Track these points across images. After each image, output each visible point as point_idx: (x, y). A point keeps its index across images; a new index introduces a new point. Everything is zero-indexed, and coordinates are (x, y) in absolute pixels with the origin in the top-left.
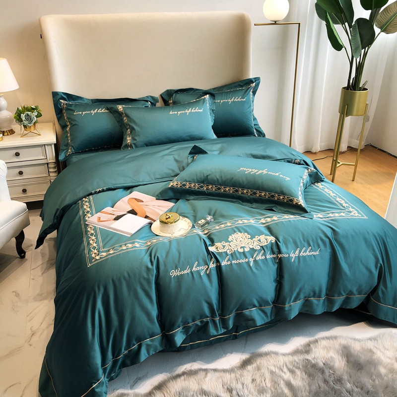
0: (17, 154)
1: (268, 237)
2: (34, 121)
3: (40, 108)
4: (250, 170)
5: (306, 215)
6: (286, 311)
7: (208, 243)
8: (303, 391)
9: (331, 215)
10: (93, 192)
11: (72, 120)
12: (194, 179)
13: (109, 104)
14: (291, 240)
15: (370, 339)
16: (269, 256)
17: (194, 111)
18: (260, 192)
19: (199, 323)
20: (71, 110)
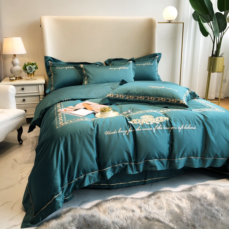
0: (23, 89)
1: (164, 118)
2: (33, 71)
3: (37, 64)
4: (154, 87)
5: (187, 109)
6: (176, 163)
7: (128, 119)
8: (187, 209)
10: (63, 100)
11: (55, 72)
12: (121, 92)
14: (179, 120)
16: (165, 128)
17: (123, 68)
18: (160, 98)
19: (122, 166)
20: (54, 66)
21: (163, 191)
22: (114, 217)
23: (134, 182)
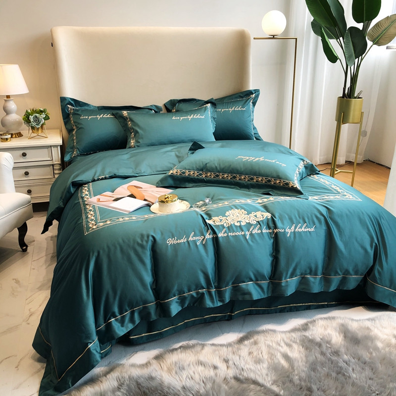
0: (24, 155)
1: (264, 213)
2: (41, 123)
3: (48, 111)
4: (248, 158)
5: (301, 196)
6: (282, 286)
7: (205, 216)
8: (300, 361)
9: (326, 197)
10: (96, 178)
11: (79, 124)
12: (193, 167)
13: (115, 111)
14: (287, 217)
15: (368, 320)
16: (265, 231)
17: (196, 117)
18: (257, 178)
19: (195, 295)
20: (78, 114)
21: (263, 332)
22: (185, 379)
23: (212, 315)
